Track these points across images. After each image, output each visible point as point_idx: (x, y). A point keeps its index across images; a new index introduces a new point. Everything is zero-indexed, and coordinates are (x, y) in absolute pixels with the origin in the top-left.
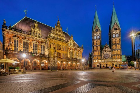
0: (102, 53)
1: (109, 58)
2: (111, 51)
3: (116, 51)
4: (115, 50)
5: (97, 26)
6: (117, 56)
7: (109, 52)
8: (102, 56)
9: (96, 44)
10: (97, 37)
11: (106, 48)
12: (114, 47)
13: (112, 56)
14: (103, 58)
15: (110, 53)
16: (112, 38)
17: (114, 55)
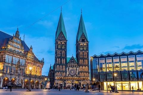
0: (67, 68)
1: (76, 75)
2: (78, 67)
3: (84, 67)
4: (82, 66)
5: (62, 33)
6: (85, 73)
7: (76, 67)
8: (68, 72)
9: (60, 56)
10: (61, 47)
11: (73, 62)
12: (81, 61)
13: (79, 73)
14: (68, 75)
15: (77, 69)
16: (80, 51)
17: (81, 72)
